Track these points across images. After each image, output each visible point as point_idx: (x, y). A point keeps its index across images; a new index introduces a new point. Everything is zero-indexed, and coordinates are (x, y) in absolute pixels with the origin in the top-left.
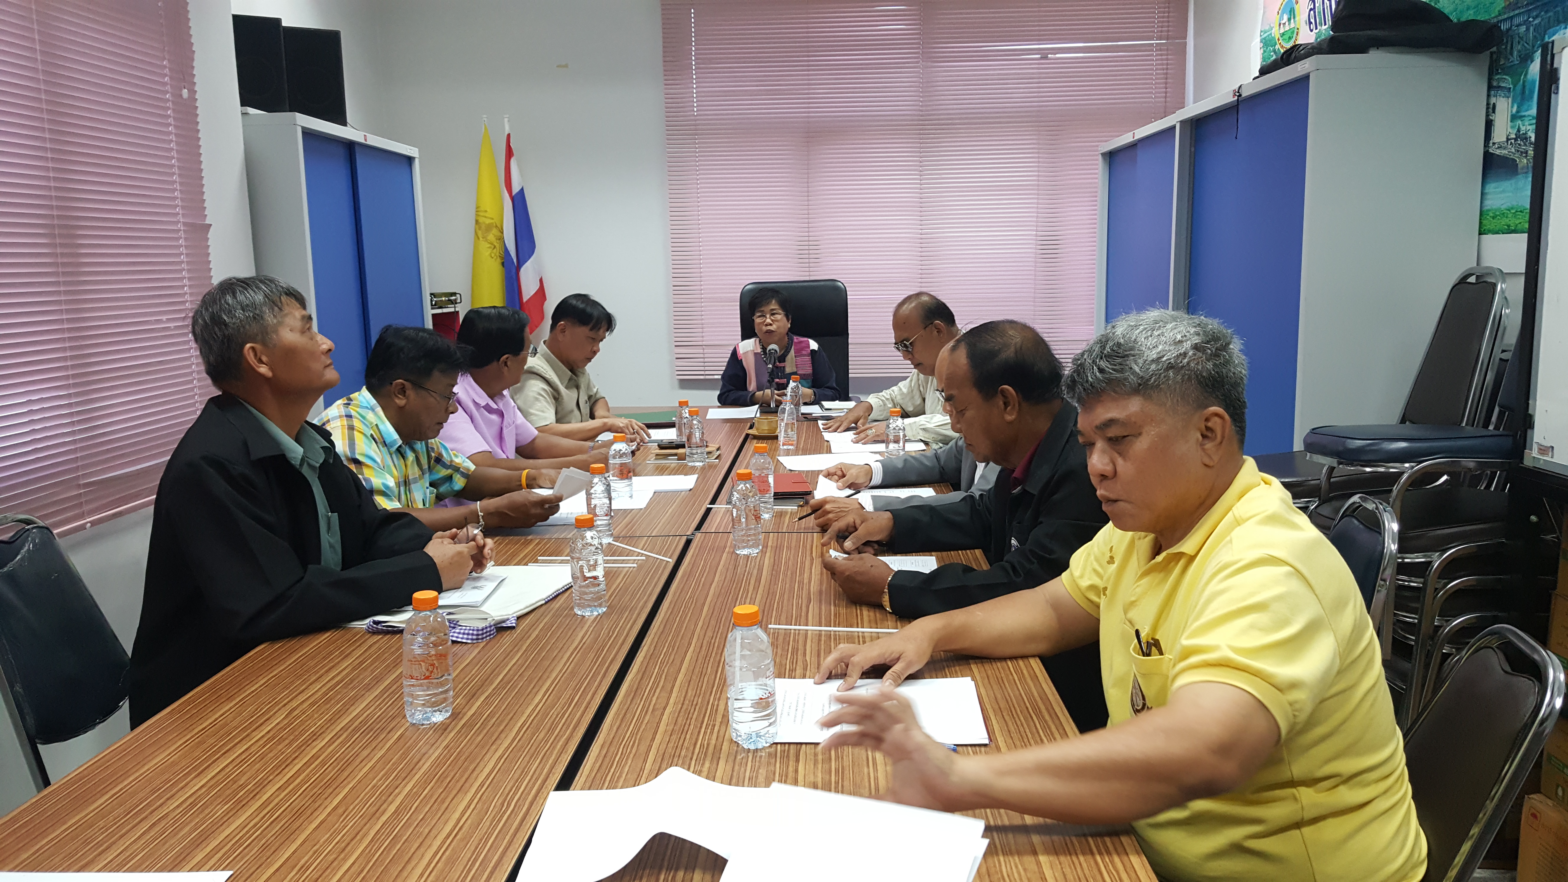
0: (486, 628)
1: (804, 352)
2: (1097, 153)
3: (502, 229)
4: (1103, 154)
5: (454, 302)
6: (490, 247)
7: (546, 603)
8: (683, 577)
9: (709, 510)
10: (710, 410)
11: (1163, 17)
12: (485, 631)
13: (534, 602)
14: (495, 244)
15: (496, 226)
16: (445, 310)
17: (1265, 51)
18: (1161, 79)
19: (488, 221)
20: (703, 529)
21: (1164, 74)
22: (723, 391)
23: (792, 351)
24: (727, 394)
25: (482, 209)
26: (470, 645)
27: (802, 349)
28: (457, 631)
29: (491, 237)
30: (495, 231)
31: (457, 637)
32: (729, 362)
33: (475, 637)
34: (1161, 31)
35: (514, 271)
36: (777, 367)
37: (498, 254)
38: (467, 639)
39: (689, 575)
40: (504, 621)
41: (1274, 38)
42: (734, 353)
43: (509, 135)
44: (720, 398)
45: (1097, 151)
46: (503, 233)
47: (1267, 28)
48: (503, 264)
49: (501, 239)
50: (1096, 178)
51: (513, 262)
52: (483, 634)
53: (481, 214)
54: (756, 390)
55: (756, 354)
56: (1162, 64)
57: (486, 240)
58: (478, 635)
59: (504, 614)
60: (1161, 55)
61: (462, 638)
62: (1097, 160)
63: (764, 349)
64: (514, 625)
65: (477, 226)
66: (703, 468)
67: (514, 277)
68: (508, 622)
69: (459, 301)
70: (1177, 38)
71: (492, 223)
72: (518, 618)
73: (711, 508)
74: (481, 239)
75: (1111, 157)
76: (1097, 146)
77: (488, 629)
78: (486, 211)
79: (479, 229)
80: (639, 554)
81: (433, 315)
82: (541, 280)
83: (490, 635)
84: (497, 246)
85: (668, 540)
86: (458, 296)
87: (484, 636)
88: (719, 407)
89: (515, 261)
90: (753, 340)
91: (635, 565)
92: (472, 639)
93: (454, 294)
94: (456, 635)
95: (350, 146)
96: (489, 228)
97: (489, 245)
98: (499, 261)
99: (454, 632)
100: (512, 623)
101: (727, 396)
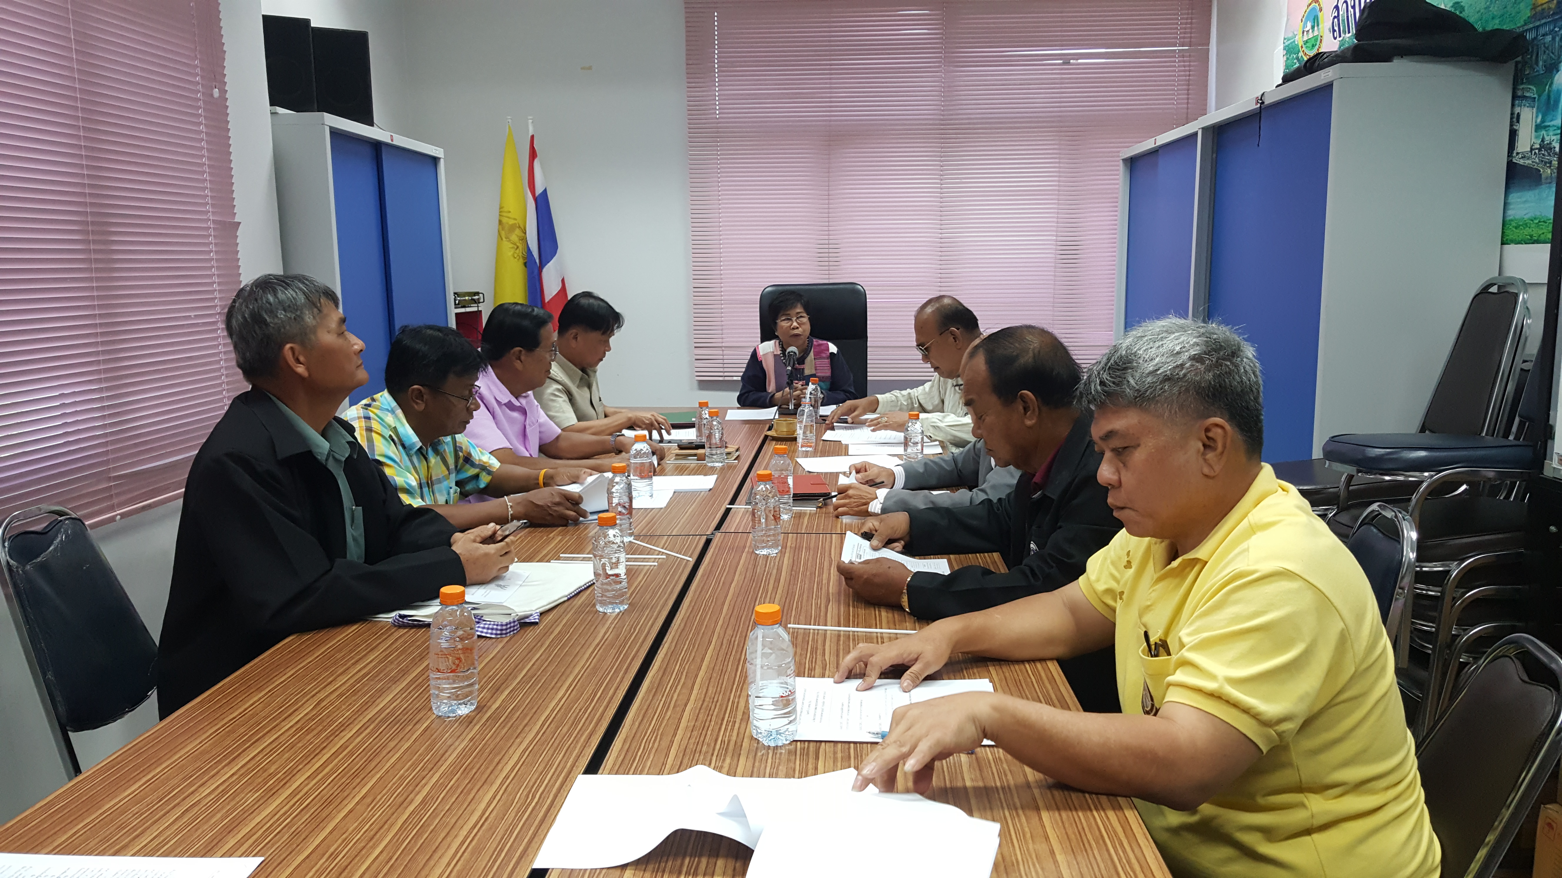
0: (510, 623)
1: (823, 355)
2: (1119, 159)
3: (525, 230)
4: (1125, 160)
5: (477, 302)
6: (513, 248)
7: (569, 599)
8: (703, 576)
9: (728, 511)
10: (729, 411)
11: (1186, 23)
12: (509, 626)
13: (557, 598)
14: (518, 245)
15: (519, 227)
16: (468, 310)
17: (1288, 59)
18: (1183, 85)
19: (512, 222)
20: (723, 529)
21: (1185, 80)
22: (743, 392)
23: (812, 354)
24: (746, 395)
25: (505, 209)
26: (494, 640)
27: (821, 352)
28: (482, 626)
29: (514, 237)
30: (518, 232)
31: (482, 632)
32: (748, 364)
33: (499, 632)
34: (1184, 38)
35: (536, 272)
36: (796, 369)
37: (521, 254)
38: (492, 634)
39: (709, 574)
40: (527, 617)
41: (1298, 45)
42: (754, 355)
43: (532, 137)
44: (739, 400)
45: (1118, 156)
46: (525, 234)
47: (1290, 35)
48: (525, 264)
49: (524, 240)
50: (1117, 184)
51: (536, 263)
52: (506, 629)
53: (505, 214)
54: (775, 392)
55: (775, 355)
56: (1185, 71)
57: (510, 241)
58: (501, 630)
59: (527, 609)
60: (1184, 61)
61: (487, 633)
62: (1118, 166)
63: (784, 350)
64: (537, 620)
65: (500, 227)
66: (722, 468)
67: (537, 277)
68: (531, 618)
69: (482, 300)
70: (1200, 45)
71: (515, 224)
72: (542, 614)
73: (731, 508)
74: (504, 239)
75: (1132, 163)
76: (1119, 152)
77: (512, 625)
78: (510, 212)
79: (503, 230)
80: (659, 553)
81: (456, 314)
82: (563, 281)
83: (513, 630)
84: (520, 246)
85: (688, 539)
86: (481, 295)
87: (508, 631)
89: (537, 261)
90: (772, 342)
91: (656, 564)
92: (496, 634)
93: (477, 293)
94: (480, 629)
95: (377, 147)
96: (512, 228)
97: (512, 246)
98: (521, 261)
99: (479, 627)
100: (535, 618)
101: (747, 397)
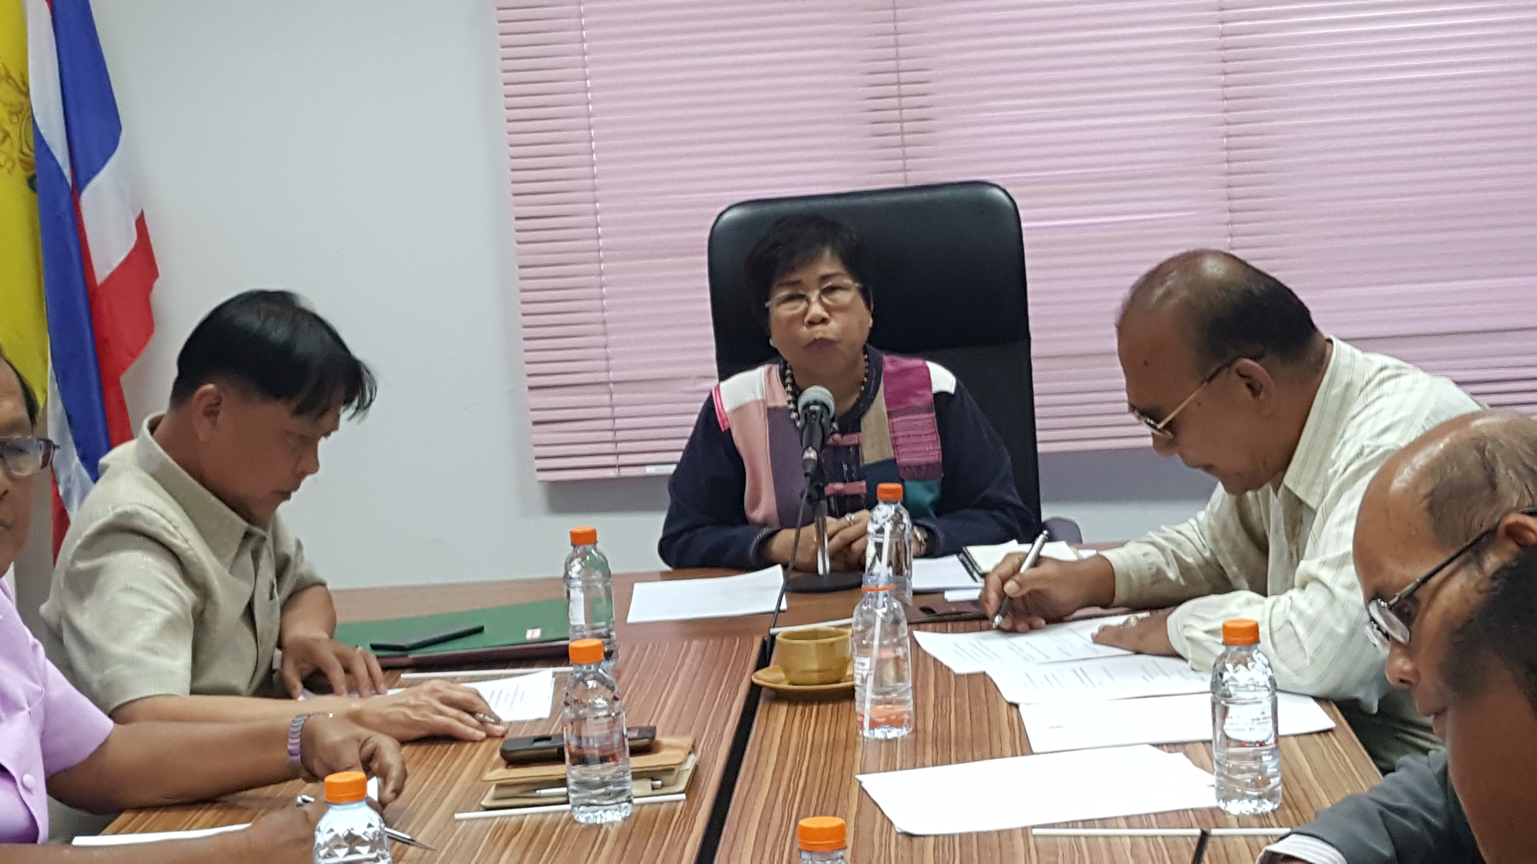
1: (915, 402)
3: (25, 83)
10: (637, 587)
14: (8, 128)
15: (8, 77)
22: (673, 529)
23: (881, 399)
24: (686, 536)
27: (908, 391)
29: (0, 111)
30: (6, 93)
32: (693, 439)
35: (65, 200)
36: (836, 448)
37: (16, 155)
42: (709, 411)
44: (665, 549)
46: (27, 94)
48: (31, 182)
51: (62, 175)
54: (772, 521)
55: (772, 413)
63: (794, 395)
67: (68, 219)
82: (141, 224)
84: (14, 131)
88: (665, 576)
89: (67, 171)
90: (761, 371)
98: (20, 174)
101: (688, 543)
